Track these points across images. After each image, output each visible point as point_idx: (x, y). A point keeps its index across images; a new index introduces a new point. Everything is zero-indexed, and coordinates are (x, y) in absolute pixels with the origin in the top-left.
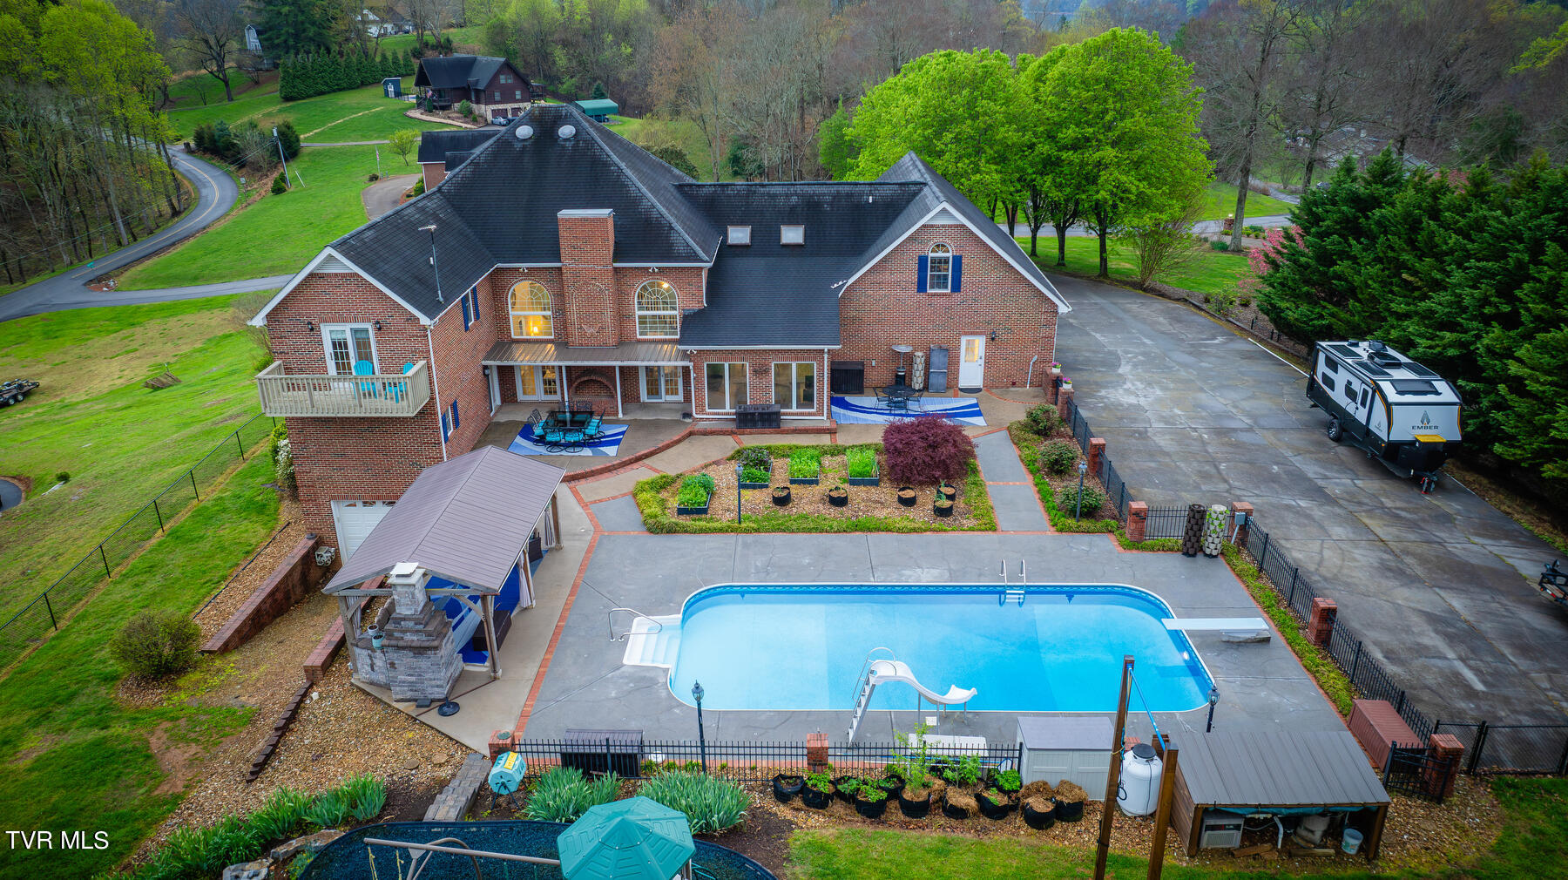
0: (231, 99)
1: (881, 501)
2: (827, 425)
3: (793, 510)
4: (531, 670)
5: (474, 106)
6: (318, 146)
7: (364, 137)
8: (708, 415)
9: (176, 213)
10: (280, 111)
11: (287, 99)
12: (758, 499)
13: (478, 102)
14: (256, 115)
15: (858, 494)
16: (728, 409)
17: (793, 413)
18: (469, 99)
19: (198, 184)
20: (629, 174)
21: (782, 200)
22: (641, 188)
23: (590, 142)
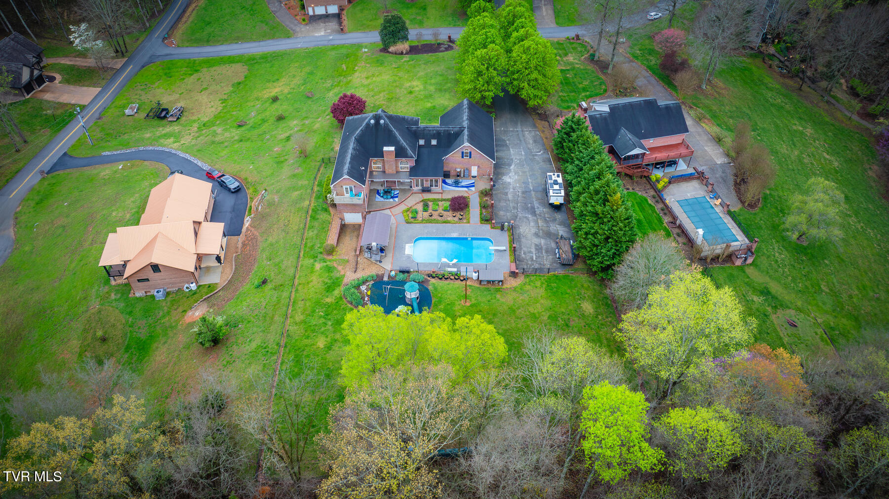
1: (449, 215)
2: (441, 191)
3: (433, 218)
4: (391, 255)
8: (415, 189)
12: (426, 214)
15: (445, 213)
16: (420, 187)
17: (433, 188)
20: (397, 133)
21: (431, 132)
22: (400, 138)
23: (388, 124)
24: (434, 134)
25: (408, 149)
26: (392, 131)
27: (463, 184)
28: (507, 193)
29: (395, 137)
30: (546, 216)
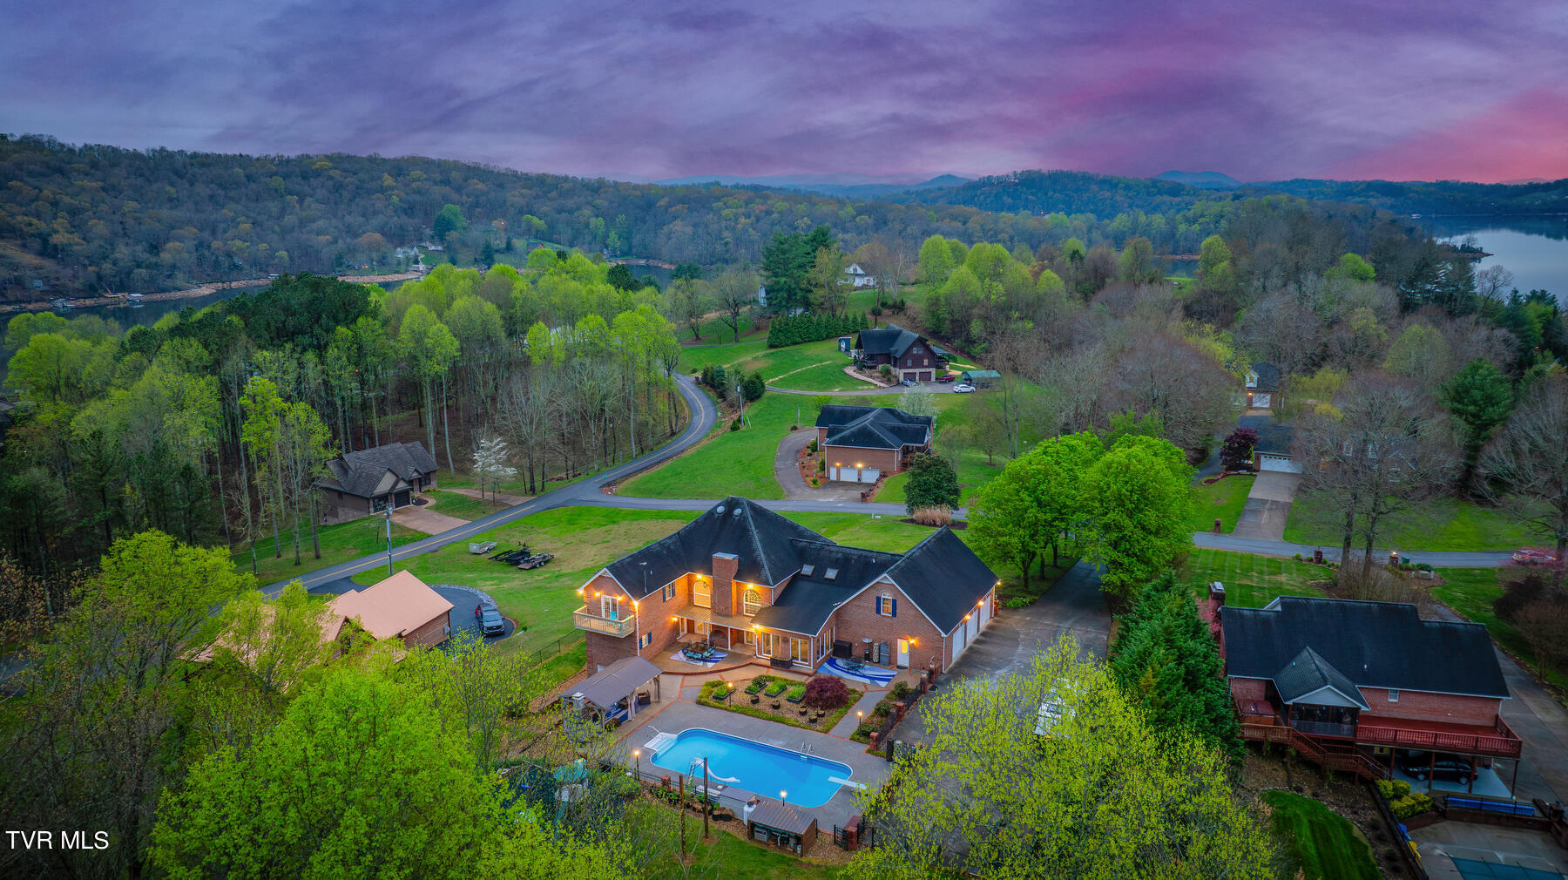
0: (737, 341)
1: (791, 712)
5: (892, 368)
6: (777, 391)
7: (809, 387)
8: (763, 656)
9: (673, 434)
10: (764, 356)
11: (772, 346)
12: (747, 699)
13: (895, 366)
14: (747, 358)
16: (770, 655)
17: (798, 663)
18: (889, 363)
19: (694, 411)
20: (756, 537)
21: (834, 555)
22: (758, 545)
23: (746, 518)
24: (837, 559)
25: (766, 567)
26: (748, 531)
27: (867, 673)
29: (750, 542)
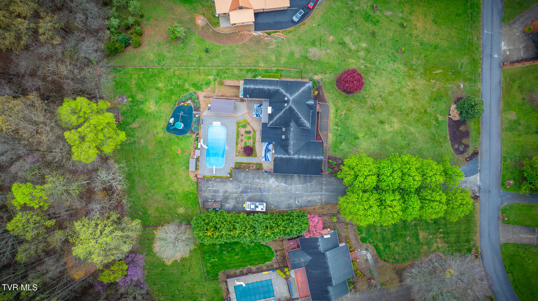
1: (242, 145)
3: (241, 136)
12: (243, 132)
15: (244, 143)
22: (278, 116)
23: (285, 108)
26: (281, 111)
27: (267, 154)
28: (260, 179)
29: (278, 113)
30: (241, 199)
